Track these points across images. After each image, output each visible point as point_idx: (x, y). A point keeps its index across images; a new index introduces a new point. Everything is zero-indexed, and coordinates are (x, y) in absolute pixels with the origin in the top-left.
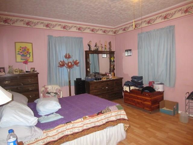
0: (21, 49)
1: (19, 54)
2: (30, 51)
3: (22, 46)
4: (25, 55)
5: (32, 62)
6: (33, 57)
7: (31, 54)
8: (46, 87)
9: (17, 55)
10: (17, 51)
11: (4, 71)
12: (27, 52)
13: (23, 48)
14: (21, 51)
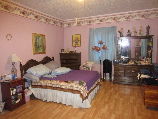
0: (75, 39)
1: (74, 42)
2: (80, 40)
3: (76, 37)
4: (77, 42)
5: (80, 46)
6: (81, 43)
7: (80, 41)
8: (87, 62)
9: (73, 42)
10: (73, 40)
11: (64, 51)
12: (78, 40)
13: (76, 38)
14: (75, 40)
